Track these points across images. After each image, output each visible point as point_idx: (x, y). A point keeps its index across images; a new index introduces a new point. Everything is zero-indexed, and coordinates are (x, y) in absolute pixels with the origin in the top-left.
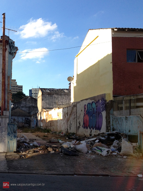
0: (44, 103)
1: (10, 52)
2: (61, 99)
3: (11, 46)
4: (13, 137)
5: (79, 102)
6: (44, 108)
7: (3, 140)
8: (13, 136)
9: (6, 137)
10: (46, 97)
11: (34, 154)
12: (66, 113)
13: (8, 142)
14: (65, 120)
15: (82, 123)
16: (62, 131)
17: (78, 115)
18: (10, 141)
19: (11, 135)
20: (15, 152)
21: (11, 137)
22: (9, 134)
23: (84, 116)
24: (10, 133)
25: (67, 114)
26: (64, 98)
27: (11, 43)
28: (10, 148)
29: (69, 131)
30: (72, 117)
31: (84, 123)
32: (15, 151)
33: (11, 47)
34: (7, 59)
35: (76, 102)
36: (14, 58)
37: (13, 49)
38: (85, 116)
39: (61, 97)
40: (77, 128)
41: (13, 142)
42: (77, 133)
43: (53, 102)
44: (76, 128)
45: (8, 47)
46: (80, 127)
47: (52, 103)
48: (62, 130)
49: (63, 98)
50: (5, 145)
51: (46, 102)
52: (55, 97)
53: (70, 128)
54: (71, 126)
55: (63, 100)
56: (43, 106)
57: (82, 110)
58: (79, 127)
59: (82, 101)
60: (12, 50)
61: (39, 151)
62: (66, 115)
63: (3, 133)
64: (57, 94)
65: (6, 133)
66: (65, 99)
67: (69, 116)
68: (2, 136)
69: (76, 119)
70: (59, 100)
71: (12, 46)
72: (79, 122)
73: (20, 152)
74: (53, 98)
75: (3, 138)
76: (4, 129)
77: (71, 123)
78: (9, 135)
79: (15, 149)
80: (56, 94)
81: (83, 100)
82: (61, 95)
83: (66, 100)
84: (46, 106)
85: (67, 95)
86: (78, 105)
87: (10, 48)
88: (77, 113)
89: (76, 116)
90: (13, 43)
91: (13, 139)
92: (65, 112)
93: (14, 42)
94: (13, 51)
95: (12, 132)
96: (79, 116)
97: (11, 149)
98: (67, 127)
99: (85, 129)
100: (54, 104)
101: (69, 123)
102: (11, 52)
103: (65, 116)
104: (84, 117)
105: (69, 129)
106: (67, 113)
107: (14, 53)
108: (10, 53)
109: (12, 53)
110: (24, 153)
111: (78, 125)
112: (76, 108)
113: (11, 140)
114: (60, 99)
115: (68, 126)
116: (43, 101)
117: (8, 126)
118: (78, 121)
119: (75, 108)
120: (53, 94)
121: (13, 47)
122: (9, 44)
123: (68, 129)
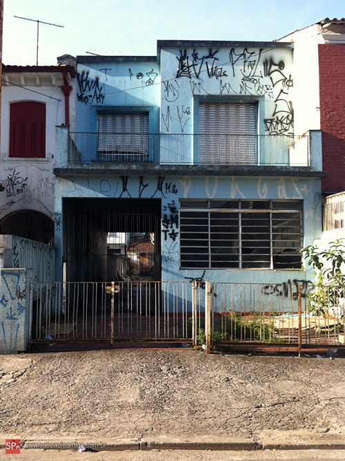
1: (79, 95)
3: (82, 81)
4: (14, 311)
18: (7, 322)
19: (8, 305)
21: (10, 309)
24: (8, 297)
27: (83, 73)
33: (82, 83)
34: (72, 113)
37: (87, 88)
45: (74, 83)
60: (84, 91)
71: (85, 80)
79: (21, 346)
87: (80, 85)
90: (87, 74)
91: (15, 317)
94: (87, 93)
102: (82, 94)
107: (89, 97)
108: (80, 98)
109: (86, 97)
121: (88, 82)
122: (78, 75)
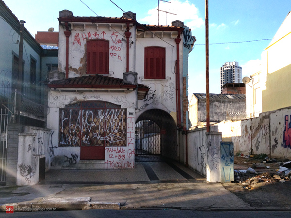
0: (201, 114)
1: (185, 43)
2: (224, 108)
3: (186, 35)
4: (229, 162)
5: (274, 112)
6: (201, 120)
7: (215, 165)
8: (230, 160)
9: (219, 162)
10: (203, 106)
11: (260, 184)
12: (249, 126)
13: (223, 168)
14: (247, 136)
15: (280, 141)
16: (241, 152)
17: (272, 130)
18: (225, 167)
19: (226, 159)
20: (232, 182)
21: (227, 161)
22: (223, 157)
23: (285, 130)
24: (225, 155)
25: (251, 129)
26: (229, 106)
27: (187, 31)
28: (226, 176)
29: (256, 152)
30: (261, 132)
31: (284, 141)
32: (233, 180)
34: (181, 54)
35: (269, 112)
36: (190, 52)
37: (189, 40)
38: (287, 130)
39: (224, 106)
40: (271, 147)
41: (229, 168)
42: (272, 154)
43: (214, 112)
44: (269, 148)
45: (182, 37)
46: (277, 145)
47: (212, 113)
48: (241, 150)
49: (227, 107)
50: (218, 173)
51: (203, 113)
52: (216, 105)
53: (257, 148)
54: (259, 145)
55: (226, 109)
56: (199, 117)
57: (280, 123)
58: (275, 146)
59: (280, 110)
60: (187, 41)
61: (263, 180)
62: (249, 130)
63: (215, 156)
64: (219, 101)
65: (219, 155)
66: (230, 108)
67: (254, 131)
68: (214, 160)
69: (268, 135)
70: (221, 110)
71: (188, 35)
72: (275, 140)
73: (239, 182)
74: (213, 107)
75: (216, 163)
76: (215, 151)
77: (260, 140)
78: (224, 159)
79: (232, 179)
80: (217, 101)
81: (282, 109)
82: (224, 102)
83: (230, 110)
84: (203, 118)
85: (233, 102)
86: (272, 116)
87: (185, 38)
88: (270, 127)
89: (268, 131)
90: (189, 32)
91: (229, 165)
92: (246, 126)
93: (190, 30)
94: (189, 43)
95: (228, 154)
96: (274, 130)
97: (227, 178)
98: (250, 147)
99: (286, 149)
100: (214, 114)
101: (254, 141)
103: (247, 132)
104: (284, 133)
105: (254, 149)
106: (251, 126)
107: (191, 45)
108: (185, 45)
109: (189, 45)
110: (244, 184)
111: (273, 143)
112: (268, 120)
113: (227, 165)
114: (222, 108)
115: (253, 144)
116: (200, 111)
117: (222, 146)
118: (273, 138)
119: (266, 120)
120: (214, 102)
121: (189, 37)
122: (184, 32)
123: (252, 150)
